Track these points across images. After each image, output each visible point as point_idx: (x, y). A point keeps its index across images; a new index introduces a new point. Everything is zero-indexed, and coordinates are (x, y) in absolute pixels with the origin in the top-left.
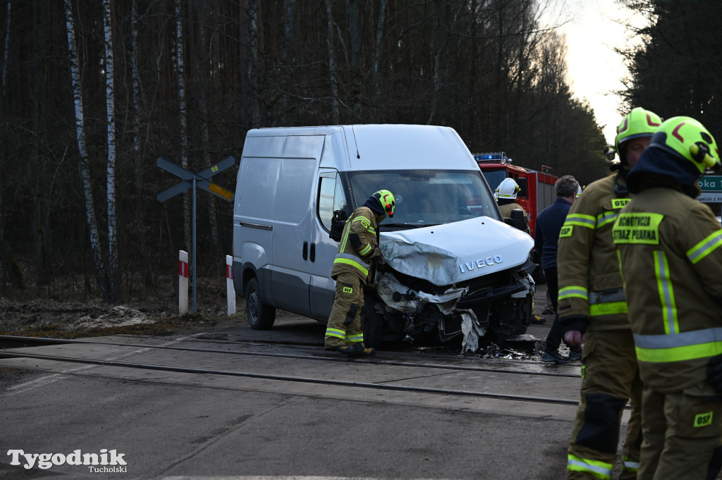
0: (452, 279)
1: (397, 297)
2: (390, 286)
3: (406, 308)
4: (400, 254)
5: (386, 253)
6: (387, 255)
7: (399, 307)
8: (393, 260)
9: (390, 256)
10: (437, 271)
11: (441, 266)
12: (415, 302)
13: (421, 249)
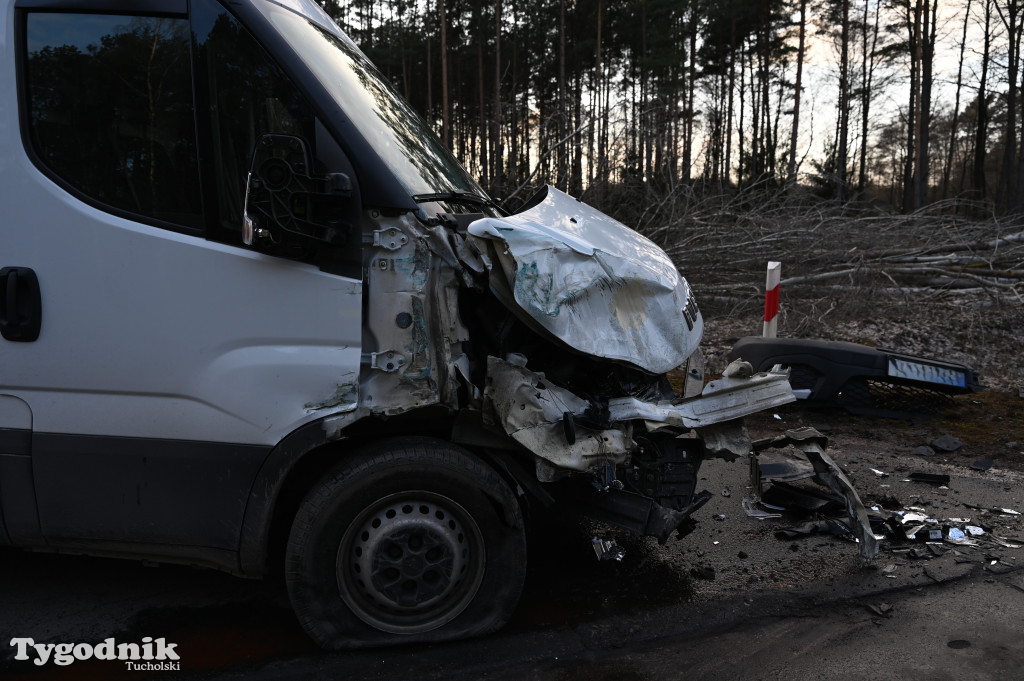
1: (567, 430)
3: (601, 458)
4: (570, 290)
5: (537, 291)
6: (541, 295)
7: (584, 460)
8: (558, 313)
9: (548, 299)
10: (640, 333)
11: (643, 316)
12: (617, 433)
13: (610, 270)
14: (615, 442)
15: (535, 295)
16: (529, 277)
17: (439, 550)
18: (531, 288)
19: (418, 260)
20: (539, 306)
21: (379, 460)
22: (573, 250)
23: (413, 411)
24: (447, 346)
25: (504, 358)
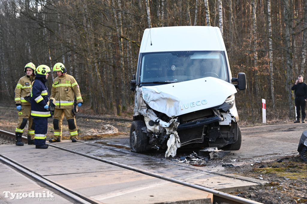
0: (176, 113)
1: (152, 123)
2: (149, 117)
3: (155, 130)
4: (153, 99)
10: (170, 109)
11: (173, 106)
13: (163, 96)
14: (157, 128)
18: (146, 98)
20: (147, 101)
22: (156, 92)
24: (140, 106)
25: (148, 110)
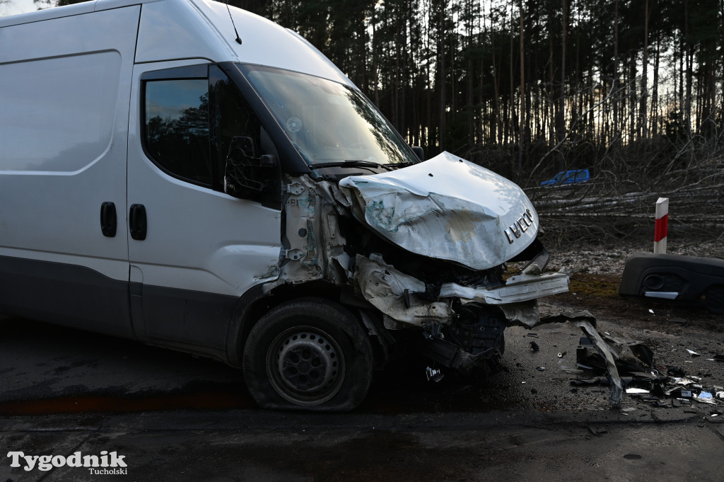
0: (498, 255)
1: (405, 300)
3: (428, 318)
4: (408, 217)
5: (382, 217)
6: (385, 220)
7: (416, 319)
8: (397, 230)
9: (390, 222)
10: (468, 244)
11: (472, 234)
12: (443, 304)
13: (441, 205)
14: (440, 310)
15: (381, 219)
16: (377, 209)
17: (318, 360)
18: (378, 215)
19: (311, 200)
20: (383, 226)
21: (287, 307)
22: (412, 194)
23: (308, 283)
24: (328, 247)
25: (368, 256)
